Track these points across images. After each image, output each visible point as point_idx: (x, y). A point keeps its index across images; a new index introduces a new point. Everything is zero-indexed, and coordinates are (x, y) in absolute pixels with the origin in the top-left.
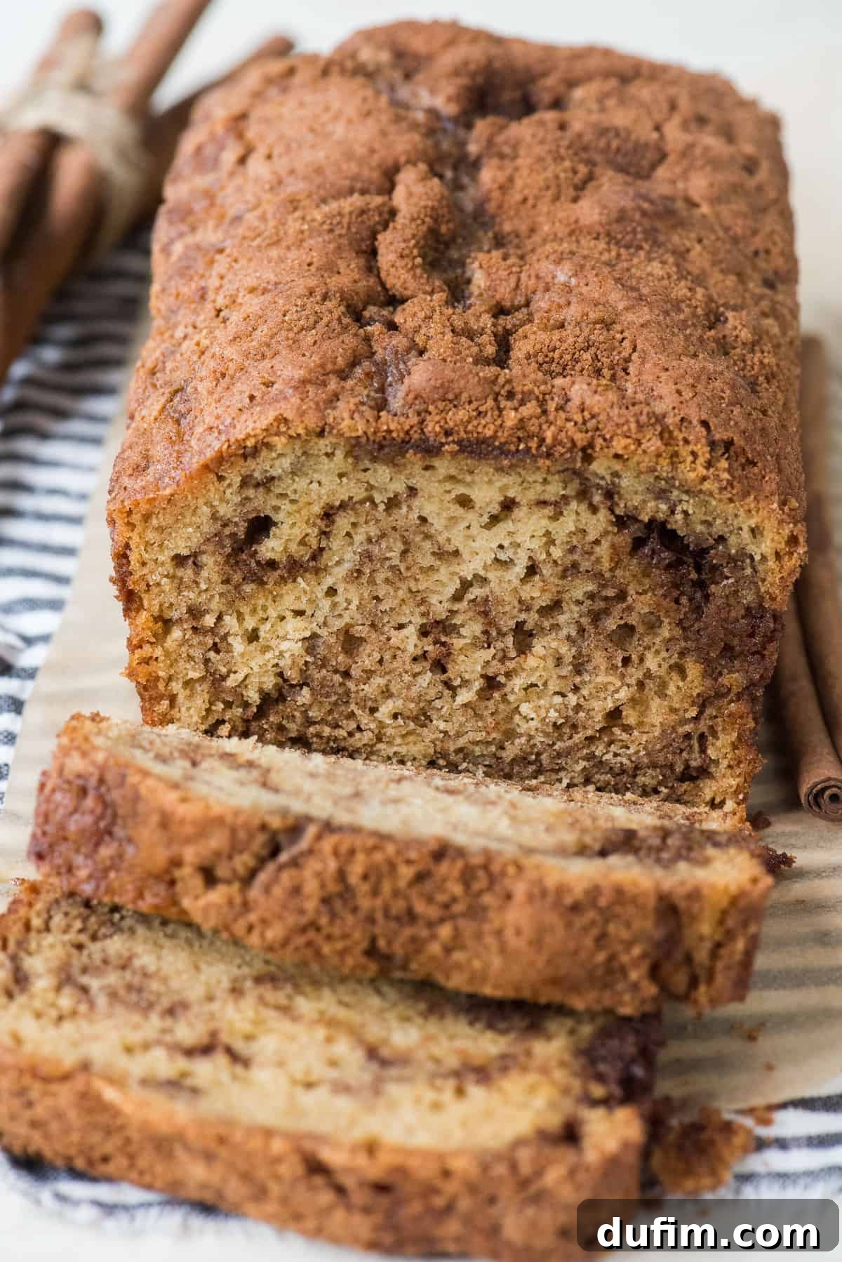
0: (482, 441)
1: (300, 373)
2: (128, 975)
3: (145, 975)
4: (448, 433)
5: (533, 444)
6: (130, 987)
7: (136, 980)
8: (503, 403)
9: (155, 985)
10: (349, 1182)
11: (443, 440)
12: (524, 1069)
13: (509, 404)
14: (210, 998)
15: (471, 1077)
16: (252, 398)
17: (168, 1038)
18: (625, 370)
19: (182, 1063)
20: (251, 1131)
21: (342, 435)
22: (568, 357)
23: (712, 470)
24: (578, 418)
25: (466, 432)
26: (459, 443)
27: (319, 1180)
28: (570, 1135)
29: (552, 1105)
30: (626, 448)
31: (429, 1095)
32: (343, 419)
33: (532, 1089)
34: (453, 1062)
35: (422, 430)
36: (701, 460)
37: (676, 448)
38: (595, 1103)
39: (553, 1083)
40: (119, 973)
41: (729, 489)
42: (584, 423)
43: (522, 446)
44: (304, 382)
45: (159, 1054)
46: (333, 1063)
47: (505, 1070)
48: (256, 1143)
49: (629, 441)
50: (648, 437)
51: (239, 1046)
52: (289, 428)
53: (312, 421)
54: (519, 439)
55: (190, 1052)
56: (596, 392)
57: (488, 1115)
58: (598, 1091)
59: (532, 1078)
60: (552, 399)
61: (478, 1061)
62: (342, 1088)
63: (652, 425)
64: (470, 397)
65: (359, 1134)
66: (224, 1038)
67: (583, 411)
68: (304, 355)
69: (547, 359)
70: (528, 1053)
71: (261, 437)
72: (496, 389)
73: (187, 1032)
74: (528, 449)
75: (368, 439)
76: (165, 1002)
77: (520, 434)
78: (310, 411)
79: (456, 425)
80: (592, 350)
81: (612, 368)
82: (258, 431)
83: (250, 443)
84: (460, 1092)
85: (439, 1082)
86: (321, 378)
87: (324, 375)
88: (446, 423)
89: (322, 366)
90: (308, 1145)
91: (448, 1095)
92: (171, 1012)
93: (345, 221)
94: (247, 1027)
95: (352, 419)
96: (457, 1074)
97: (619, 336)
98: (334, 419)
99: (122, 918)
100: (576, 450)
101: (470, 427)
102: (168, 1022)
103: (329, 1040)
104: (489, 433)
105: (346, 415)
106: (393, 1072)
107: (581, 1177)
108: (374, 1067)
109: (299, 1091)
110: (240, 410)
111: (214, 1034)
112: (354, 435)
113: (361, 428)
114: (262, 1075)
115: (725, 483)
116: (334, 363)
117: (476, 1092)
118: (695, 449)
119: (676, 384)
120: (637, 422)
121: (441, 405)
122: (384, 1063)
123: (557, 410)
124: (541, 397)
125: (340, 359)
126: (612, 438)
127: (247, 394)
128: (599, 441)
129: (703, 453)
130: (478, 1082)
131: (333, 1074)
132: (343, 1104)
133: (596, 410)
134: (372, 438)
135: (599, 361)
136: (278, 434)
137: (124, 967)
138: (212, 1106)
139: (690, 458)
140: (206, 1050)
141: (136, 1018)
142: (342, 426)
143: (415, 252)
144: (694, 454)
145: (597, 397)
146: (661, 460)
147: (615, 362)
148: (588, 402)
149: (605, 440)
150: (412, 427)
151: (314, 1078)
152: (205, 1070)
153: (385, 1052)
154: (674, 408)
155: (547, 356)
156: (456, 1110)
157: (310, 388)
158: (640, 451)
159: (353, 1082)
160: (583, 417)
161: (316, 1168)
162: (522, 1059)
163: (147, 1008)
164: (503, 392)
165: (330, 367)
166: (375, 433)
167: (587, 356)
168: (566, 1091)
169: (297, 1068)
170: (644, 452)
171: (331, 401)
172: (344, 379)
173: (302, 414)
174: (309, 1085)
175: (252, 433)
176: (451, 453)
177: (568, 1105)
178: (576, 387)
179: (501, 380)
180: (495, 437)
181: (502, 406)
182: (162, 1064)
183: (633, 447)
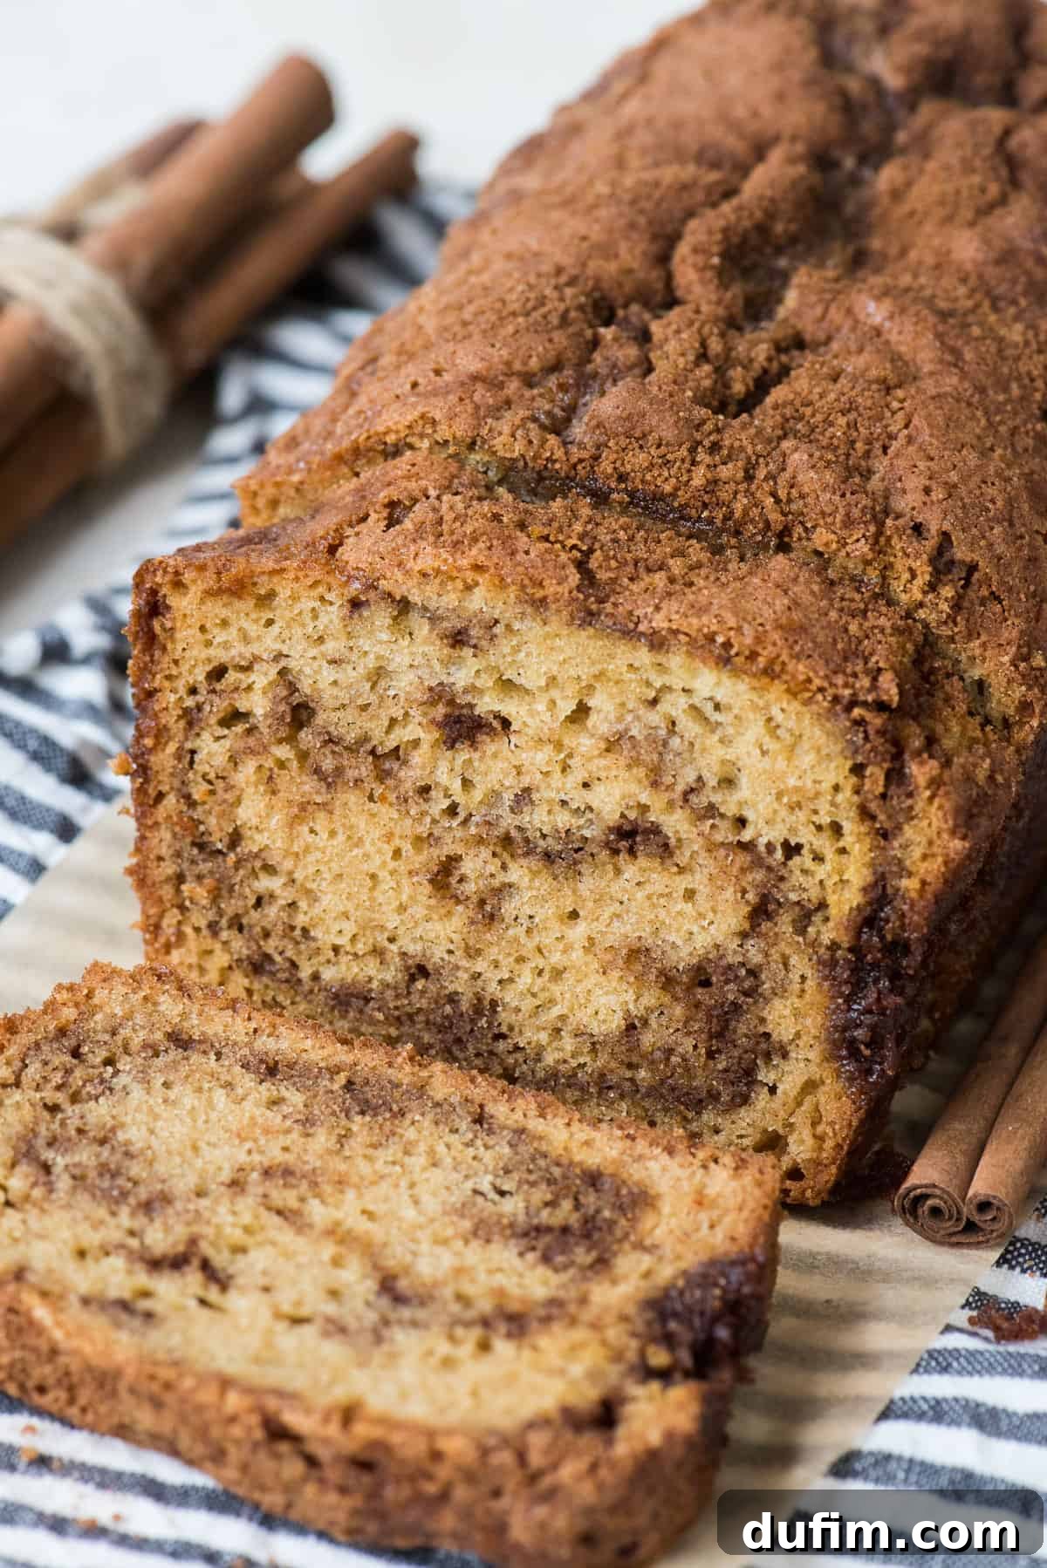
0: (658, 497)
1: (475, 366)
2: (105, 1152)
3: (128, 1155)
4: (622, 478)
5: (719, 515)
6: (103, 1169)
7: (114, 1160)
8: (702, 456)
9: (135, 1169)
10: (323, 1453)
11: (613, 485)
12: (573, 1322)
13: (708, 459)
14: (200, 1194)
15: (503, 1328)
16: (415, 385)
17: (134, 1243)
18: (885, 449)
19: (142, 1279)
20: (202, 1379)
21: (494, 453)
22: (819, 417)
23: (930, 596)
24: (782, 494)
25: (643, 481)
26: (632, 494)
27: (284, 1447)
28: (606, 1416)
29: (593, 1375)
30: (827, 544)
31: (444, 1348)
32: (500, 434)
33: (574, 1350)
34: (485, 1306)
35: (592, 467)
36: (919, 582)
37: (892, 559)
38: (649, 1373)
39: (604, 1343)
40: (96, 1148)
41: (951, 625)
42: (789, 501)
43: (705, 514)
44: (475, 378)
45: (117, 1262)
46: (334, 1294)
47: (547, 1320)
48: (208, 1396)
49: (833, 537)
50: (855, 537)
51: (220, 1259)
52: (435, 431)
53: (461, 428)
54: (705, 506)
55: (156, 1265)
56: (813, 467)
57: (511, 1380)
58: (659, 1357)
59: (579, 1334)
60: (767, 464)
61: (514, 1307)
62: (337, 1329)
63: (865, 523)
64: (660, 439)
65: (340, 1394)
66: (206, 1248)
67: (792, 487)
68: (493, 346)
69: (796, 415)
70: (583, 1301)
71: (402, 435)
72: (698, 436)
73: (160, 1237)
74: (710, 521)
75: (526, 463)
76: (143, 1193)
77: (706, 498)
78: (464, 416)
79: (632, 471)
80: (853, 415)
81: (869, 442)
82: (400, 427)
83: (391, 439)
84: (484, 1346)
85: (460, 1332)
86: (501, 378)
87: (506, 375)
88: (623, 464)
89: (508, 364)
90: (272, 1403)
91: (467, 1349)
92: (147, 1207)
93: (657, 194)
94: (237, 1235)
95: (513, 436)
96: (486, 1323)
97: (895, 405)
98: (490, 430)
99: (116, 1073)
100: (769, 534)
101: (648, 477)
102: (140, 1222)
103: (337, 1262)
104: (668, 488)
105: (506, 430)
106: (406, 1313)
107: (604, 1473)
108: (384, 1302)
109: (281, 1326)
110: (398, 397)
111: (193, 1241)
112: (508, 455)
113: (518, 448)
114: (239, 1302)
115: (944, 615)
116: (525, 363)
117: (503, 1348)
118: (914, 566)
119: (930, 478)
120: (847, 515)
121: (623, 442)
122: (399, 1299)
123: (766, 479)
124: (754, 458)
125: (534, 359)
126: (814, 527)
127: (412, 379)
128: (799, 529)
129: (923, 573)
130: (509, 1336)
131: (331, 1309)
132: (333, 1350)
133: (806, 490)
134: (531, 465)
135: (857, 430)
136: (422, 436)
137: (103, 1142)
138: (163, 1341)
139: (906, 576)
140: (177, 1263)
141: (102, 1212)
142: (495, 442)
143: (715, 249)
144: (911, 570)
145: (812, 474)
146: (869, 569)
147: (875, 436)
148: (800, 478)
149: (806, 530)
150: (581, 461)
151: (304, 1311)
152: (171, 1291)
153: (403, 1284)
154: (913, 509)
155: (797, 411)
156: (475, 1370)
157: (479, 386)
158: (843, 553)
159: (352, 1324)
160: (789, 494)
161: (277, 1433)
162: (572, 1308)
163: (116, 1200)
164: (706, 443)
165: (517, 366)
166: (535, 458)
167: (842, 421)
168: (617, 1357)
169: (286, 1301)
170: (848, 554)
171: (498, 410)
172: (531, 386)
173: (452, 417)
174: (297, 1321)
175: (394, 428)
176: (620, 503)
177: (614, 1373)
178: (796, 456)
179: (709, 426)
180: (674, 495)
181: (698, 459)
182: (117, 1277)
183: (834, 546)
